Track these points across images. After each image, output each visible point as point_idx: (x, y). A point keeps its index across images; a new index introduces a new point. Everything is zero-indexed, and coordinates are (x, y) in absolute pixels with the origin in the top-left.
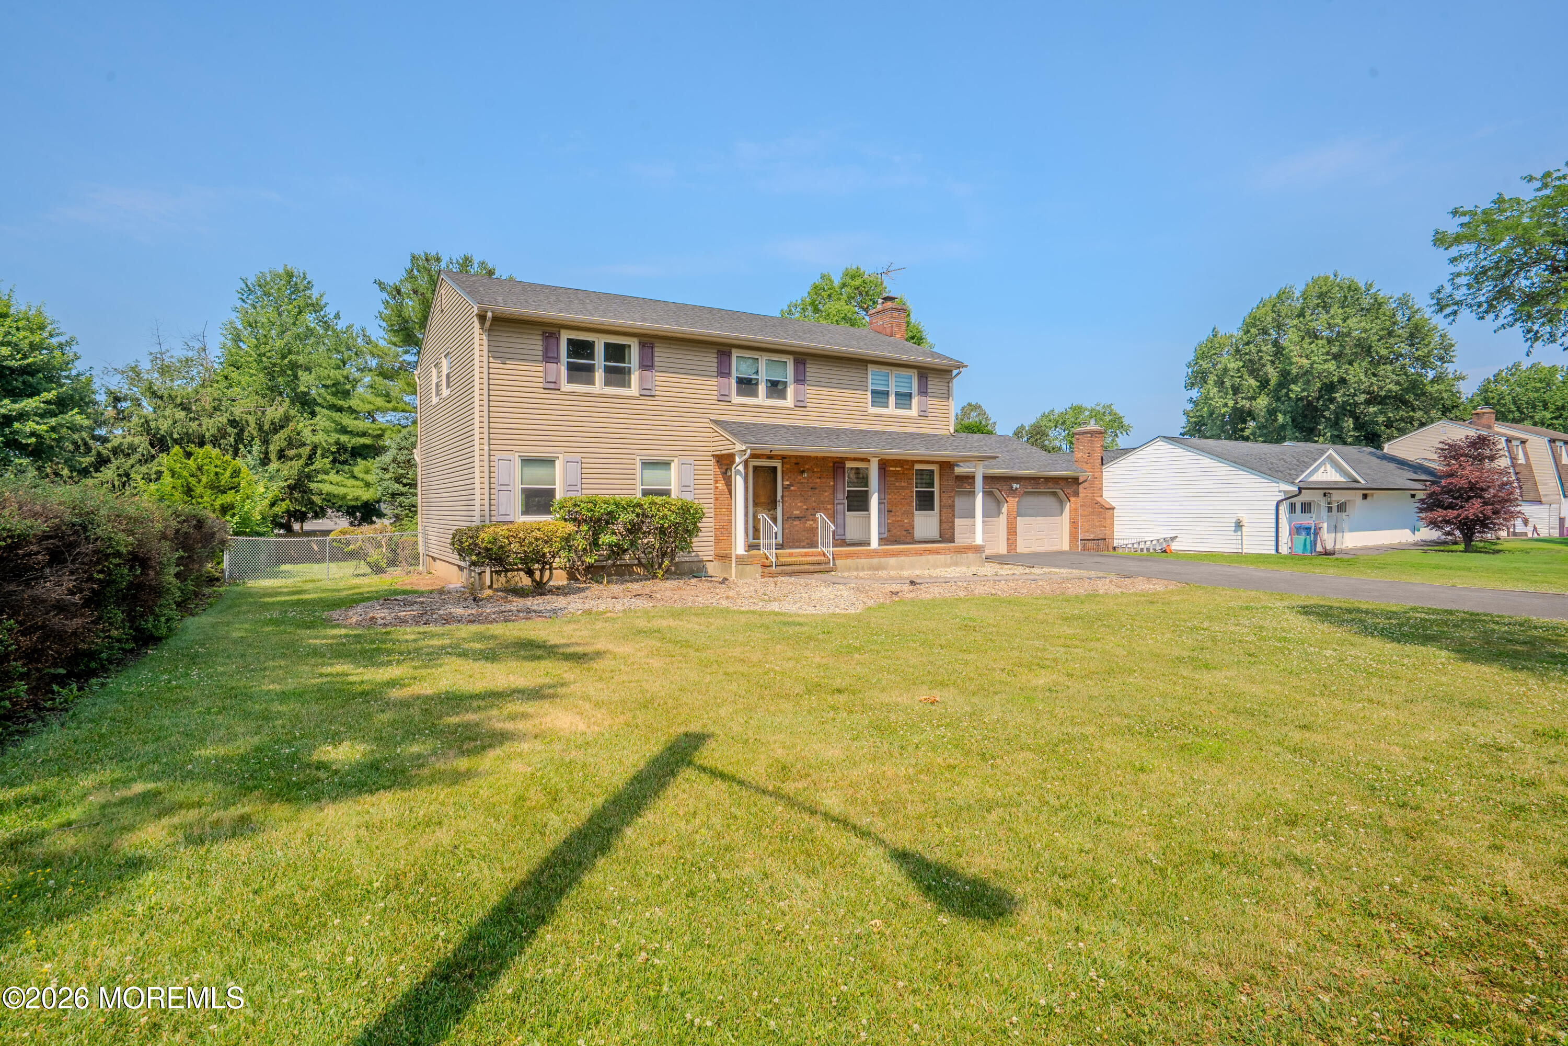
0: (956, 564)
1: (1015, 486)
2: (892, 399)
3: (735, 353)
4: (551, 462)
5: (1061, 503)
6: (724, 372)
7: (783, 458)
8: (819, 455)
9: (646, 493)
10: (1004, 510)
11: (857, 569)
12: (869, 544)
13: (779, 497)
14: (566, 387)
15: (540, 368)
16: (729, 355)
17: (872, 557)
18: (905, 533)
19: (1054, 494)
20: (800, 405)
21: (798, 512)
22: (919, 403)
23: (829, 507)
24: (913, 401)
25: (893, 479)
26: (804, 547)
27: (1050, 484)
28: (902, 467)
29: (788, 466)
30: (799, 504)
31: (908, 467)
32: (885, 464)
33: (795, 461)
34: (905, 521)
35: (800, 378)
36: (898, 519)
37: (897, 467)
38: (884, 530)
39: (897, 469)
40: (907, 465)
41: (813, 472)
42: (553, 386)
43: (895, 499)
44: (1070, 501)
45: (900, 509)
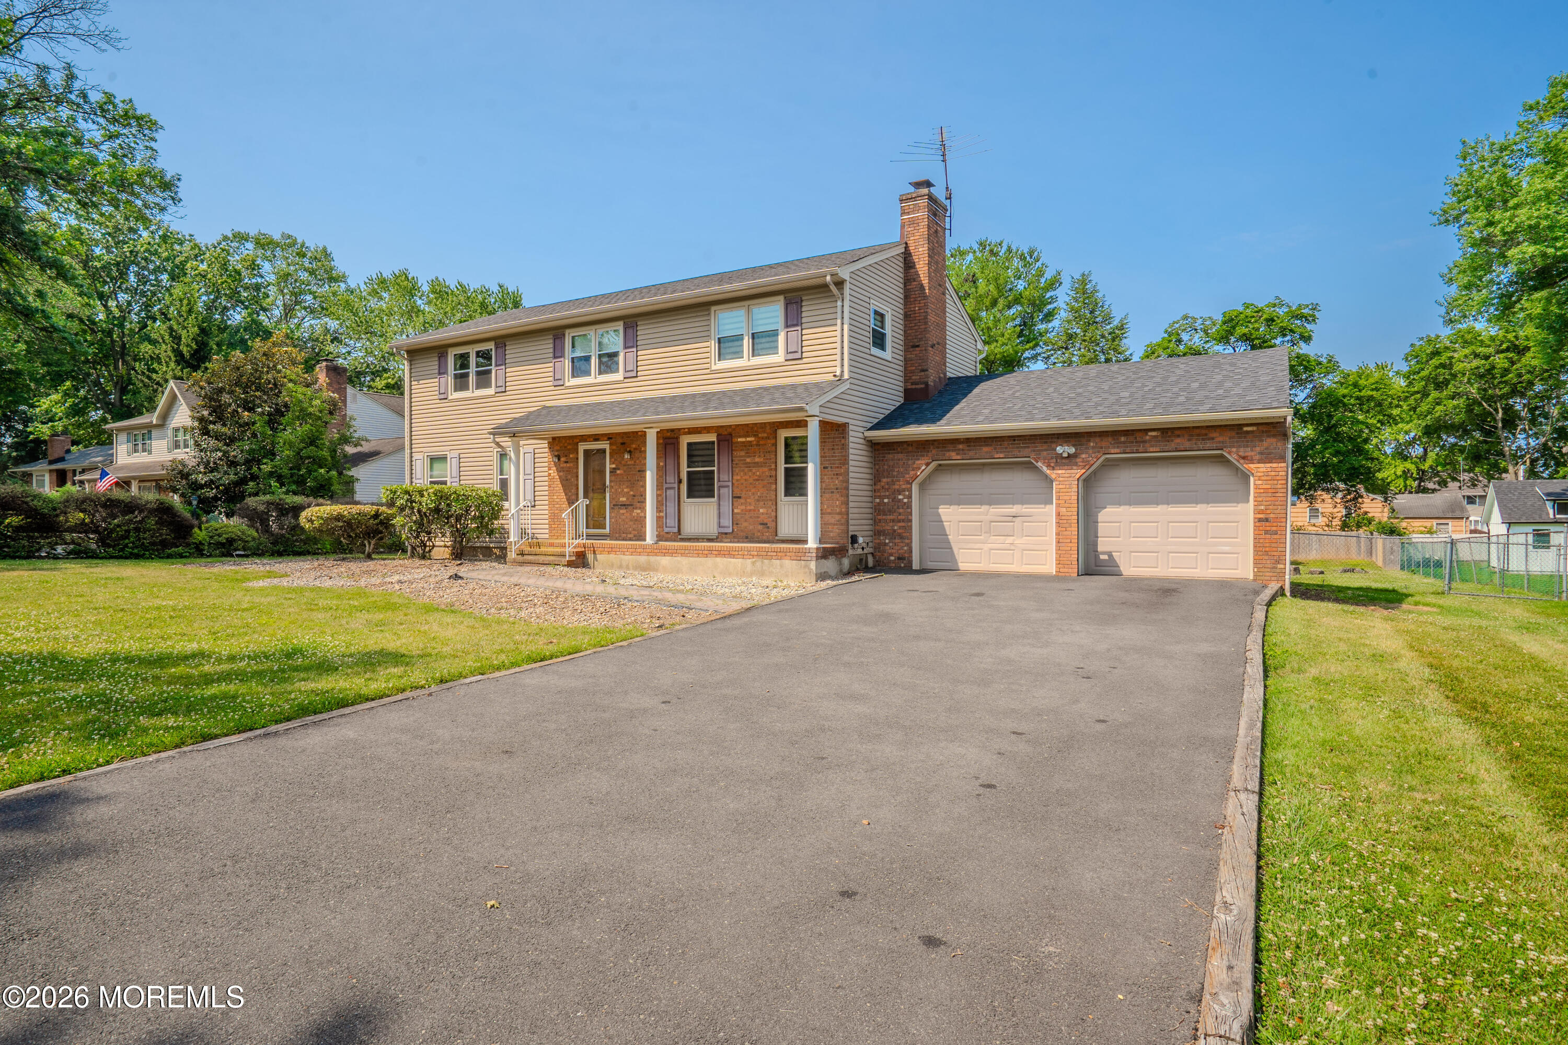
1: (1064, 449)
2: (746, 344)
3: (568, 334)
4: (445, 459)
5: (1248, 479)
6: (559, 354)
9: (503, 483)
10: (1054, 493)
13: (608, 483)
14: (453, 396)
15: (436, 382)
16: (563, 337)
18: (760, 527)
20: (630, 375)
21: (624, 499)
22: (787, 341)
25: (743, 453)
27: (1178, 440)
28: (755, 436)
29: (614, 447)
30: (626, 490)
31: (765, 435)
32: (731, 434)
33: (621, 441)
34: (761, 511)
35: (631, 342)
36: (749, 508)
37: (748, 436)
38: (727, 522)
39: (748, 439)
40: (764, 432)
41: (641, 452)
42: (443, 397)
43: (746, 480)
44: (1251, 473)
45: (753, 494)
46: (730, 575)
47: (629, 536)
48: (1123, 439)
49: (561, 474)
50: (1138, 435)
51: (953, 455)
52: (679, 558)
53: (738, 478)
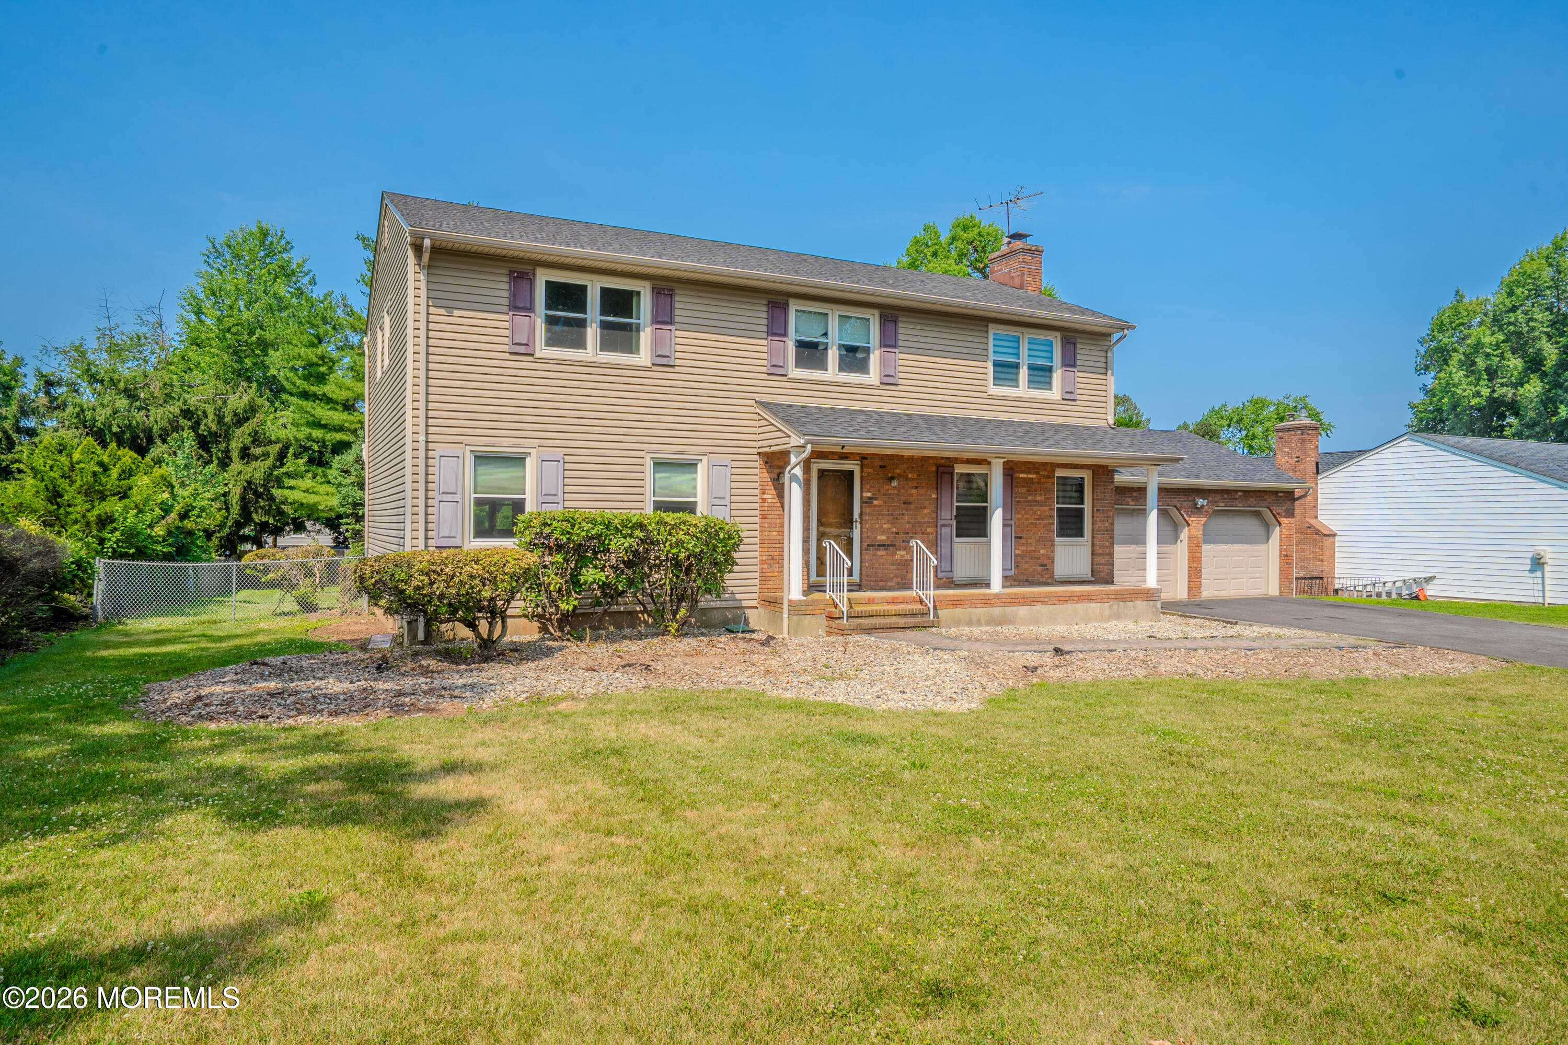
0: (1118, 617)
1: (1200, 502)
2: (1023, 373)
3: (794, 306)
4: (518, 460)
5: (1268, 528)
6: (777, 329)
7: (863, 458)
8: (918, 454)
9: (658, 507)
10: (1185, 534)
11: (970, 623)
12: (988, 585)
13: (856, 515)
14: (543, 351)
15: (501, 321)
16: (785, 308)
17: (992, 605)
18: (1040, 569)
19: (1257, 514)
20: (888, 381)
21: (884, 537)
22: (1064, 379)
23: (929, 530)
24: (1054, 375)
25: (1024, 490)
26: (891, 589)
27: (1251, 500)
28: (1037, 473)
29: (868, 471)
30: (885, 526)
31: (1046, 473)
32: (1012, 469)
33: (881, 463)
34: (1041, 552)
35: (889, 342)
36: (1030, 549)
37: (1030, 473)
38: (1009, 564)
39: (1030, 476)
40: (1045, 470)
41: (907, 479)
42: (523, 350)
43: (1027, 519)
44: (1280, 524)
45: (1034, 534)
47: (889, 584)
48: (1226, 496)
50: (1233, 493)
52: (1038, 607)
53: (1020, 516)
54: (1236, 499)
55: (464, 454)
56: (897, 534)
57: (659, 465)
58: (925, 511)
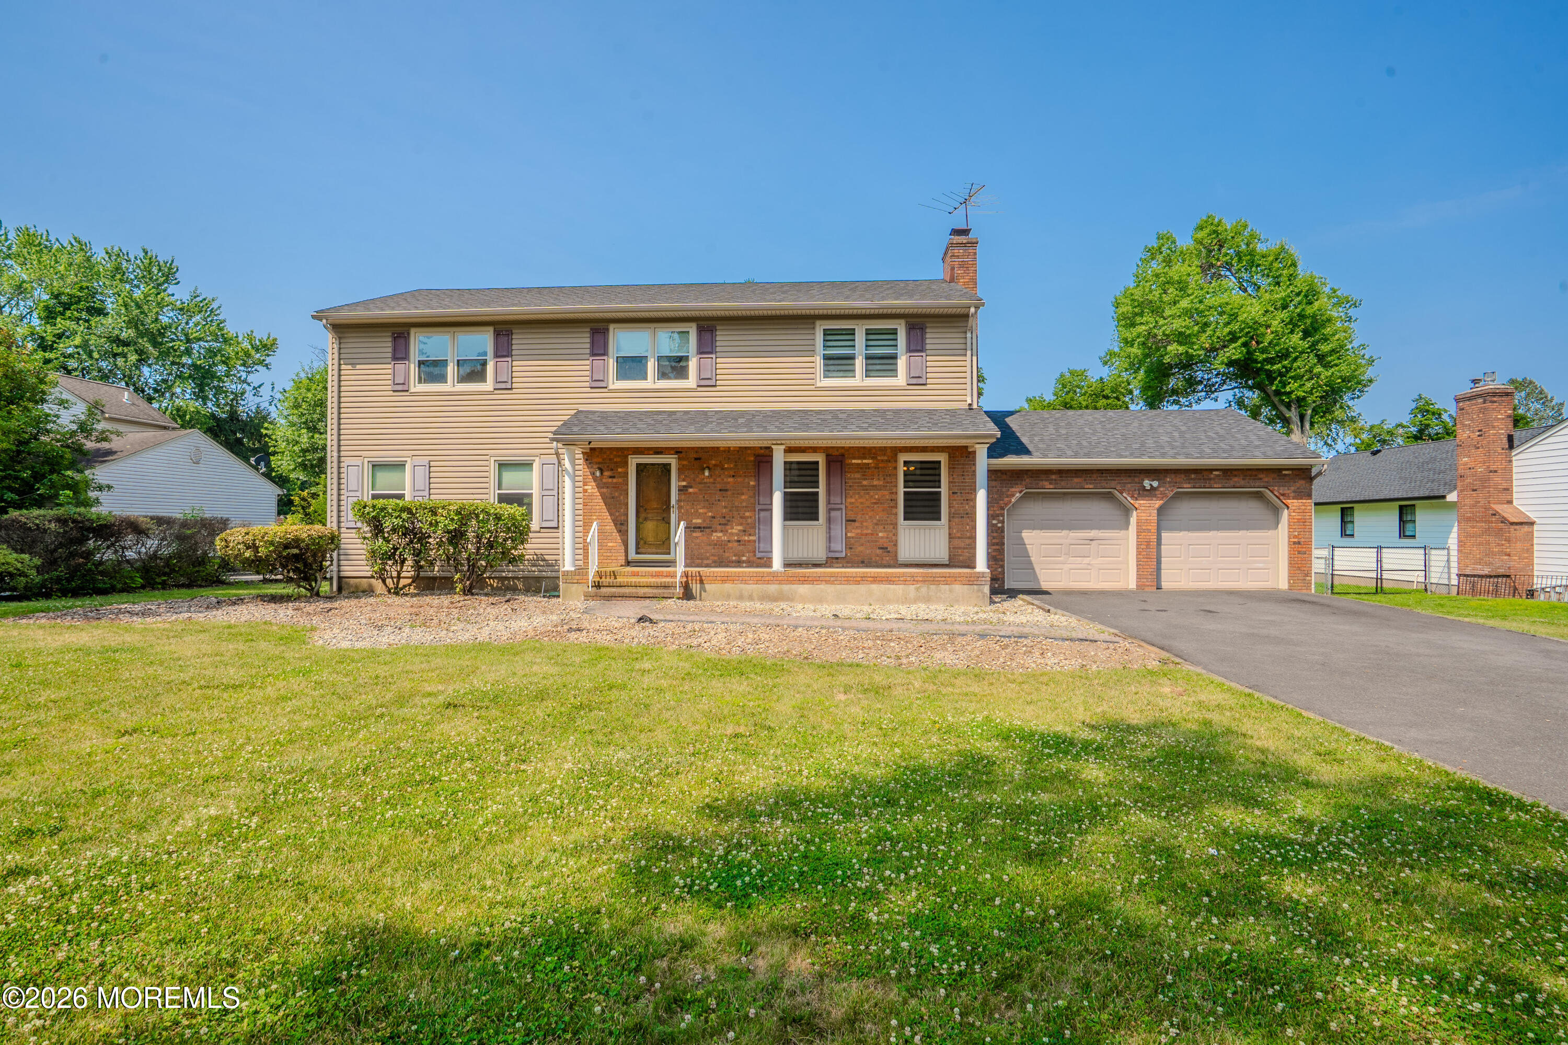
1: (1147, 484)
2: (859, 363)
3: (614, 330)
4: (401, 466)
5: (1276, 511)
6: (599, 350)
7: (678, 451)
9: (503, 499)
10: (1133, 520)
11: (741, 597)
13: (673, 501)
14: (417, 387)
15: (387, 369)
16: (606, 331)
17: (768, 582)
18: (879, 552)
20: (706, 383)
21: (699, 521)
22: (910, 365)
23: (747, 514)
24: (899, 361)
25: (857, 475)
27: (1236, 479)
28: (872, 458)
29: (685, 463)
30: (701, 511)
31: (886, 458)
32: (843, 455)
33: (695, 456)
34: (880, 534)
35: (706, 347)
36: (865, 532)
37: (865, 458)
38: (839, 546)
39: (864, 461)
40: (885, 455)
41: (723, 469)
42: (401, 388)
43: (862, 503)
44: (1288, 507)
45: (870, 517)
46: (889, 601)
47: (705, 562)
48: (1193, 476)
49: (605, 490)
50: (1205, 473)
51: (1046, 484)
53: (853, 500)
54: (1210, 479)
55: (363, 464)
56: (713, 517)
57: (502, 466)
58: (743, 497)
